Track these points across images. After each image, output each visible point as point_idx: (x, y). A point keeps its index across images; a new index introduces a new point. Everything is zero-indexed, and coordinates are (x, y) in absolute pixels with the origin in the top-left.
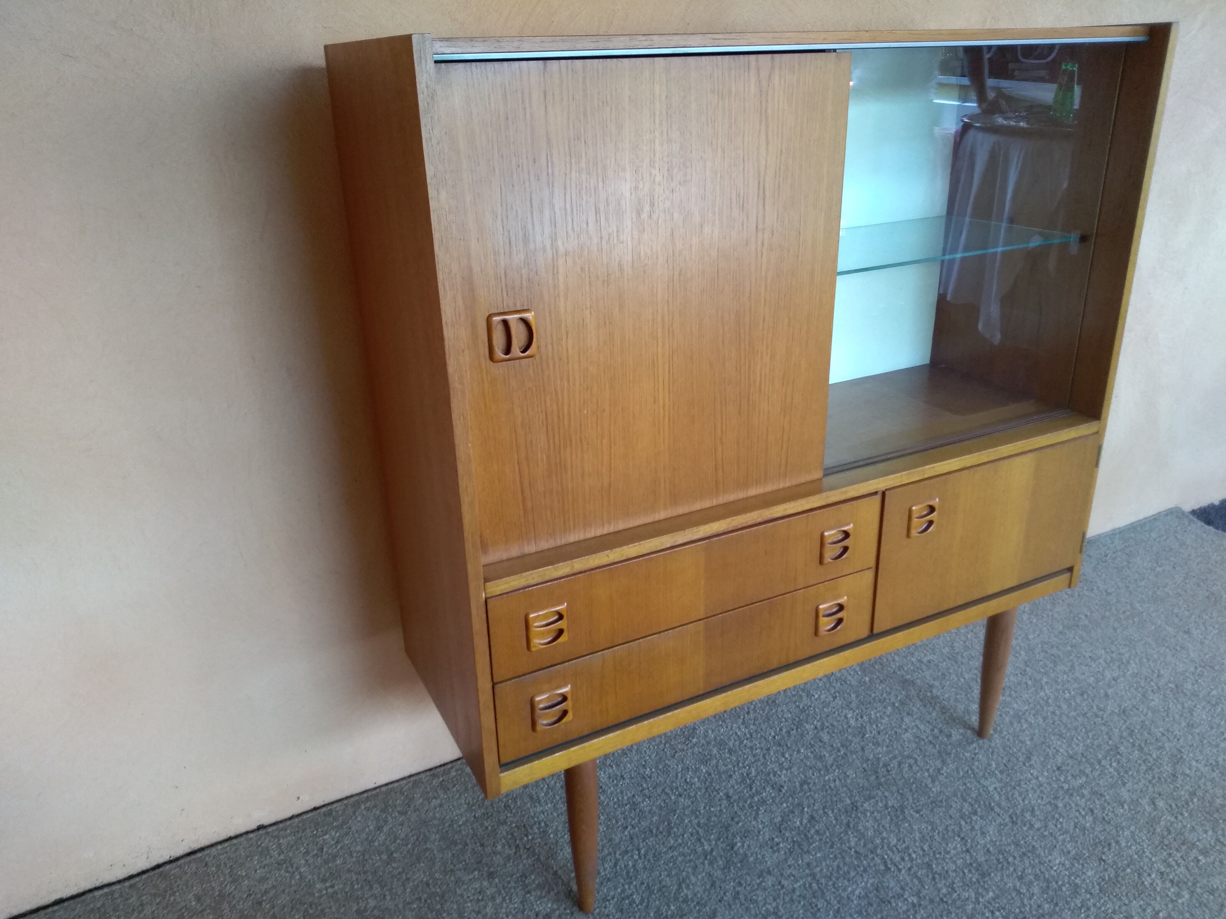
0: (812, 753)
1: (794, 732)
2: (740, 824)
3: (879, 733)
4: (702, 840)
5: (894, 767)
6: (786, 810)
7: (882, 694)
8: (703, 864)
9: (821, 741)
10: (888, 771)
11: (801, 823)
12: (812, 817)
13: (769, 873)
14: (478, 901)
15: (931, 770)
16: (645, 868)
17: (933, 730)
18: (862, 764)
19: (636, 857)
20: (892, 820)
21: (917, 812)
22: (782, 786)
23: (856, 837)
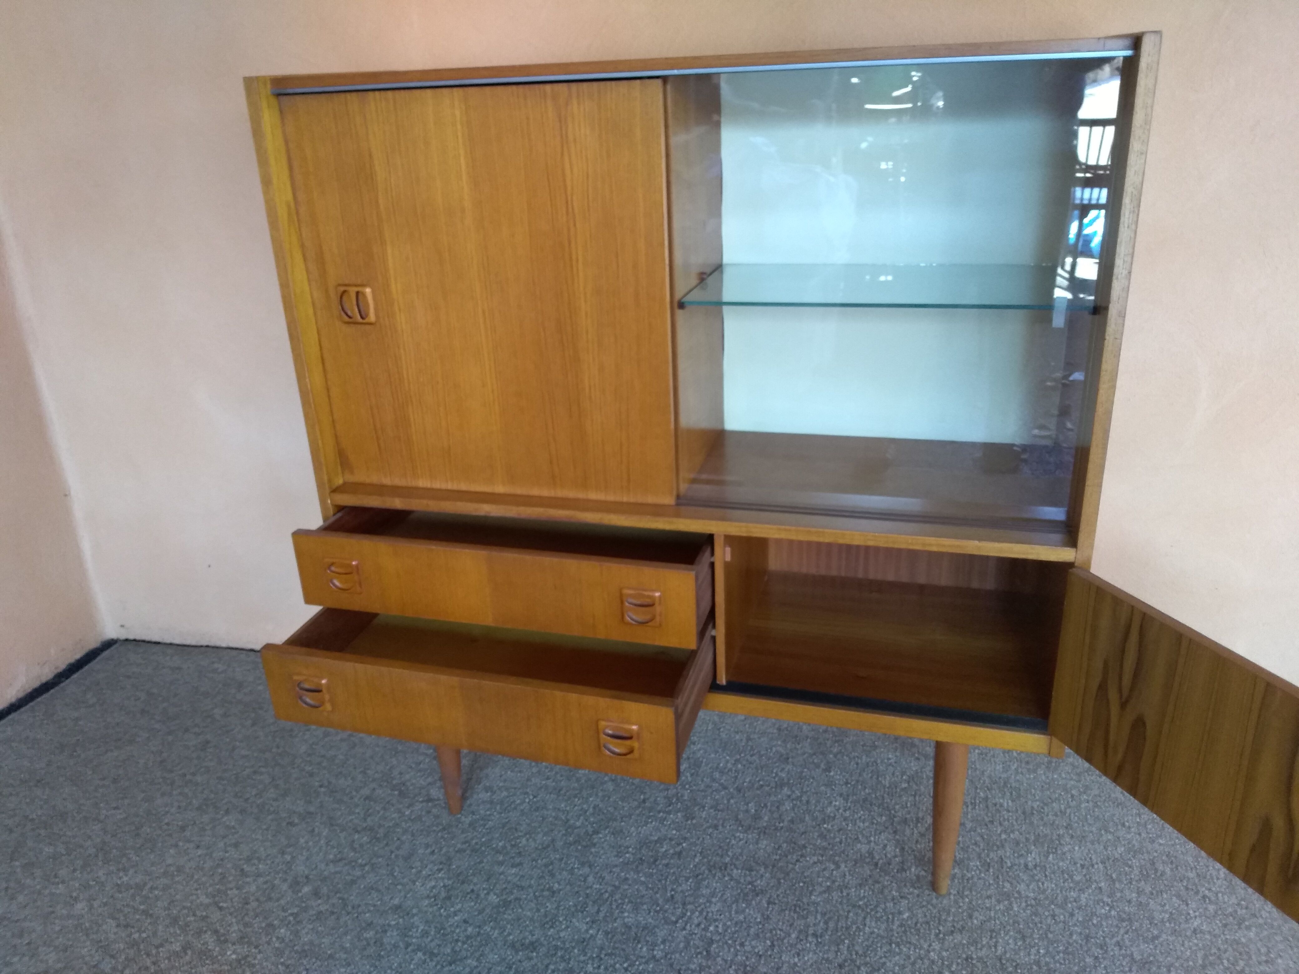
0: (756, 811)
1: (767, 789)
2: (623, 824)
3: (840, 830)
4: (582, 818)
5: (807, 861)
6: (669, 836)
7: (896, 804)
8: (559, 831)
9: (778, 807)
10: (798, 861)
11: (666, 851)
12: (680, 853)
13: (590, 866)
14: (411, 767)
15: (837, 884)
16: (522, 810)
17: (896, 856)
18: (784, 842)
19: (527, 800)
20: (739, 894)
21: (769, 903)
22: (693, 818)
23: (690, 886)
